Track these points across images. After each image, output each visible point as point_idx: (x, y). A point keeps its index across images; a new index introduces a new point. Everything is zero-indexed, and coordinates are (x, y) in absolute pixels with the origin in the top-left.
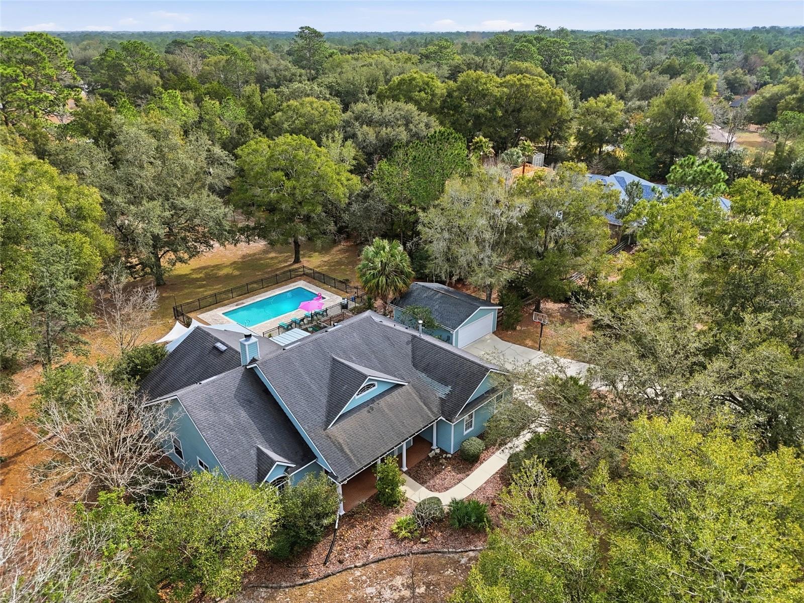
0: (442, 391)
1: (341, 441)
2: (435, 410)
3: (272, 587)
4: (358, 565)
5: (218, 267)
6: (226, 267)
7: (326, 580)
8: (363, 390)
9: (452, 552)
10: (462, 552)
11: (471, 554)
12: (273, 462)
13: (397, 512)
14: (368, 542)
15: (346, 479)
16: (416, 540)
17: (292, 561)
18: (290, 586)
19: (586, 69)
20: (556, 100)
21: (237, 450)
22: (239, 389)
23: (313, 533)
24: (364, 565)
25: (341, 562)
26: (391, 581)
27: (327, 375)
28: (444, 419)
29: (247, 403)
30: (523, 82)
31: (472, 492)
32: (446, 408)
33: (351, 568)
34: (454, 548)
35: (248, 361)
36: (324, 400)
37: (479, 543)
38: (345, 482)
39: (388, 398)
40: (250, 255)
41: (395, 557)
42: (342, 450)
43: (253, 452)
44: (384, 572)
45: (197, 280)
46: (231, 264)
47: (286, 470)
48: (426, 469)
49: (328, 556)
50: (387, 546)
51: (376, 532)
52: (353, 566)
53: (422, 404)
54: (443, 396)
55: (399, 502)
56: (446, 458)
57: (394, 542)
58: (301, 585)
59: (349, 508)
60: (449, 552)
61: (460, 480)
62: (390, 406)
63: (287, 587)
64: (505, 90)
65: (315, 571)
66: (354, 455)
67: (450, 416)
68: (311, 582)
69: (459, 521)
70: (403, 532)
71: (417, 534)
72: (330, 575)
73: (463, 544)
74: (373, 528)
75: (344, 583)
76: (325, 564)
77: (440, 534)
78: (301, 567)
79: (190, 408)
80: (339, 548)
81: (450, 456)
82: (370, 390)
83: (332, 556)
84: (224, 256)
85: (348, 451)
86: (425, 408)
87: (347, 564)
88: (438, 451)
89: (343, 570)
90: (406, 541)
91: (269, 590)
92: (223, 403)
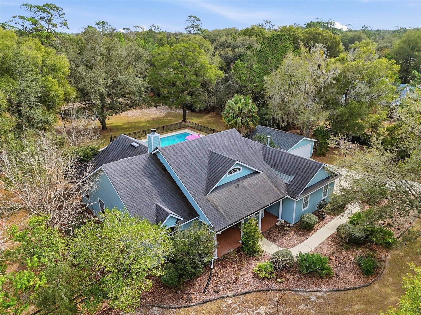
0: (287, 179)
1: (217, 204)
2: (283, 191)
3: (163, 307)
4: (229, 295)
5: (138, 123)
6: (143, 122)
7: (205, 305)
8: (232, 171)
9: (303, 291)
10: (311, 291)
11: (319, 294)
12: (167, 214)
13: (257, 260)
14: (236, 279)
15: (221, 230)
16: (274, 280)
17: (179, 289)
18: (177, 308)
19: (346, 37)
20: (336, 41)
21: (142, 205)
22: (145, 166)
23: (196, 268)
24: (234, 296)
25: (216, 292)
26: (257, 309)
27: (206, 161)
28: (289, 197)
29: (151, 175)
30: (316, 31)
31: (311, 250)
32: (290, 190)
33: (224, 297)
34: (304, 288)
35: (153, 149)
36: (205, 177)
37: (323, 286)
38: (220, 232)
39: (249, 180)
40: (157, 118)
41: (258, 291)
42: (217, 210)
43: (154, 207)
44: (250, 302)
45: (126, 128)
46: (146, 122)
47: (176, 222)
48: (275, 233)
49: (206, 287)
50: (251, 283)
51: (242, 272)
52: (226, 296)
53: (273, 186)
54: (288, 183)
55: (258, 253)
56: (289, 226)
57: (257, 280)
58: (185, 307)
59: (221, 255)
60: (301, 291)
61: (301, 242)
62: (251, 185)
63: (175, 308)
64: (306, 35)
65: (197, 297)
66: (227, 215)
67: (294, 195)
68: (193, 306)
69: (307, 268)
70: (263, 273)
71: (273, 275)
72: (208, 302)
73: (311, 286)
74: (240, 269)
75: (219, 309)
76: (204, 292)
77: (292, 277)
78: (186, 294)
79: (110, 175)
80: (214, 282)
81: (292, 225)
82: (237, 172)
83: (209, 287)
84: (143, 118)
85: (222, 211)
86: (276, 189)
87: (221, 294)
88: (283, 222)
89: (219, 299)
90: (266, 280)
91: (161, 309)
92: (134, 174)
